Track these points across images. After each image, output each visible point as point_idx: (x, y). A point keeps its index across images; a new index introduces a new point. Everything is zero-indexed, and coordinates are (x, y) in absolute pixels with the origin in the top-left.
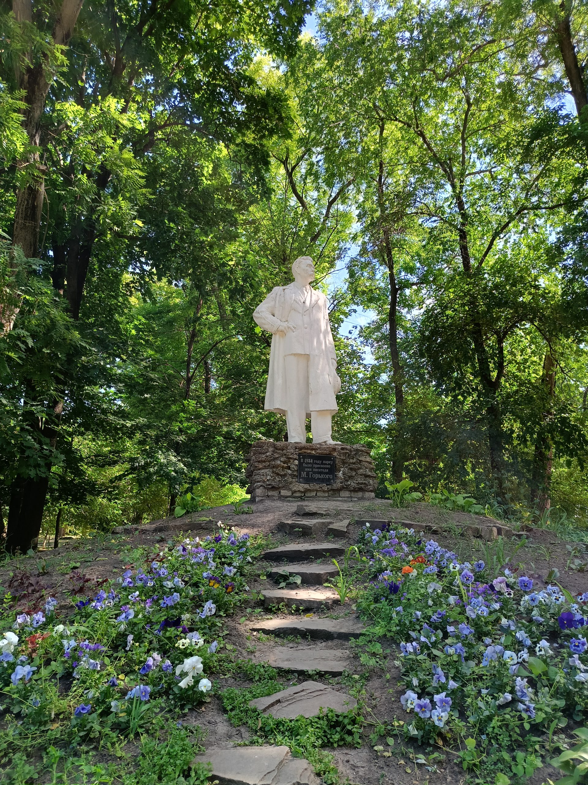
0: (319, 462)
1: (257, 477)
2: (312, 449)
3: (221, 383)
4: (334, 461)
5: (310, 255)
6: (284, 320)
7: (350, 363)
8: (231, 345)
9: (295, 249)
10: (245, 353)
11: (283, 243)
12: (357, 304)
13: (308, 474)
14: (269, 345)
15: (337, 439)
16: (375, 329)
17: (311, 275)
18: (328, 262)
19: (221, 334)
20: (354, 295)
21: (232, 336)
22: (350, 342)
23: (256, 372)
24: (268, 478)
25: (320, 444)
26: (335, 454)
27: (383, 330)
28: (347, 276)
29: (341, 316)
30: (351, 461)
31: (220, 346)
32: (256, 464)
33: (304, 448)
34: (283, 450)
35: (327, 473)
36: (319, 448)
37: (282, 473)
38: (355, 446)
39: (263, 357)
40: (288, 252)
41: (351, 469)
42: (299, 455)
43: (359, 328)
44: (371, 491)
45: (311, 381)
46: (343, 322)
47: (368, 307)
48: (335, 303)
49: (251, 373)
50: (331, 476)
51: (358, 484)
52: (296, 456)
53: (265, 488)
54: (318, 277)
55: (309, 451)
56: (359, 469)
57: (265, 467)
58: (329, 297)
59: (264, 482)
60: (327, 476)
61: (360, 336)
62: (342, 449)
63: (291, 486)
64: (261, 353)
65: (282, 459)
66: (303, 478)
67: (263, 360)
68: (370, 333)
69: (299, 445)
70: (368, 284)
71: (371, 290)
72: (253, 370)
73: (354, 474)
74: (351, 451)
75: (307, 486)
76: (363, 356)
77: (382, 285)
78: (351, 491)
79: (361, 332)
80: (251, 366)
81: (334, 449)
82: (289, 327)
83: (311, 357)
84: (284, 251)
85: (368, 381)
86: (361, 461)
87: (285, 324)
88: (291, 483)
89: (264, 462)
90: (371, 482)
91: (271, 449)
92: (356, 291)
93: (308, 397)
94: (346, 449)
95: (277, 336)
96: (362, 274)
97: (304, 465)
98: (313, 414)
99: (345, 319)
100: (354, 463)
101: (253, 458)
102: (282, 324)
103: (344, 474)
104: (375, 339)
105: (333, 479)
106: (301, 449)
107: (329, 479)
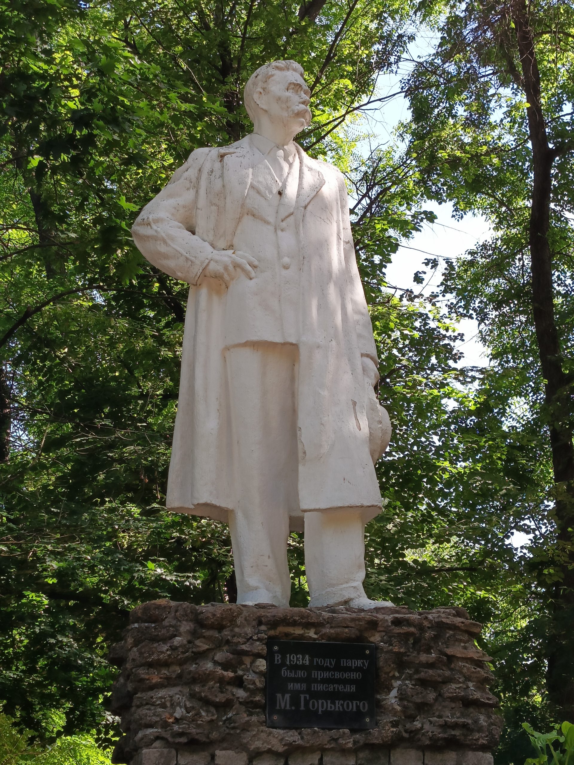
0: (327, 663)
1: (143, 711)
2: (308, 625)
3: (40, 433)
4: (373, 659)
5: (297, 56)
6: (222, 244)
7: (419, 368)
8: (68, 318)
9: (255, 40)
10: (112, 344)
11: (221, 23)
12: (438, 197)
13: (295, 701)
14: (180, 318)
15: (385, 593)
16: (487, 267)
17: (299, 114)
18: (350, 76)
19: (41, 285)
20: (427, 171)
21: (72, 292)
22: (417, 306)
23: (142, 396)
24: (179, 712)
25: (332, 609)
26: (376, 638)
27: (514, 271)
28: (408, 116)
29: (391, 232)
30: (424, 658)
31: (38, 322)
32: (142, 672)
33: (285, 621)
34: (220, 628)
35: (350, 697)
36: (330, 621)
37: (220, 698)
38: (433, 615)
39: (165, 353)
40: (235, 47)
41: (424, 683)
42: (270, 642)
43: (442, 266)
44: (484, 748)
45: (303, 421)
46: (395, 247)
47: (469, 204)
48: (373, 193)
49: (128, 400)
50: (364, 706)
51: (445, 726)
52: (259, 647)
53: (168, 744)
54: (323, 119)
55: (298, 631)
56: (447, 681)
57: (168, 682)
58: (357, 176)
59: (165, 725)
60: (353, 706)
61: (447, 290)
62: (397, 622)
63: (246, 737)
64: (160, 340)
65: (219, 656)
66: (283, 713)
67: (165, 361)
68: (476, 279)
69: (270, 613)
70: (467, 140)
71: (476, 157)
72: (135, 391)
73: (431, 696)
74: (421, 628)
75: (292, 736)
76: (458, 346)
77: (509, 140)
78: (423, 749)
79: (448, 276)
80: (131, 380)
81: (373, 625)
82: (236, 266)
83: (303, 351)
84: (224, 46)
85: (471, 421)
86: (451, 658)
87: (226, 256)
88: (246, 727)
89: (166, 664)
90: (483, 720)
91: (186, 627)
92: (433, 158)
93: (296, 471)
94: (408, 623)
95: (204, 292)
96: (450, 110)
97: (285, 673)
98: (309, 520)
99: (403, 241)
100: (431, 665)
101: (134, 653)
102: (217, 255)
103: (402, 697)
104: (491, 298)
105: (372, 714)
106: (274, 623)
107: (359, 715)
